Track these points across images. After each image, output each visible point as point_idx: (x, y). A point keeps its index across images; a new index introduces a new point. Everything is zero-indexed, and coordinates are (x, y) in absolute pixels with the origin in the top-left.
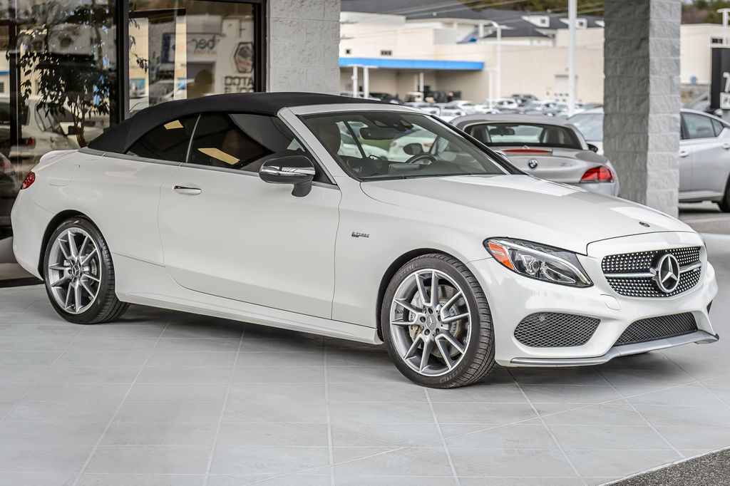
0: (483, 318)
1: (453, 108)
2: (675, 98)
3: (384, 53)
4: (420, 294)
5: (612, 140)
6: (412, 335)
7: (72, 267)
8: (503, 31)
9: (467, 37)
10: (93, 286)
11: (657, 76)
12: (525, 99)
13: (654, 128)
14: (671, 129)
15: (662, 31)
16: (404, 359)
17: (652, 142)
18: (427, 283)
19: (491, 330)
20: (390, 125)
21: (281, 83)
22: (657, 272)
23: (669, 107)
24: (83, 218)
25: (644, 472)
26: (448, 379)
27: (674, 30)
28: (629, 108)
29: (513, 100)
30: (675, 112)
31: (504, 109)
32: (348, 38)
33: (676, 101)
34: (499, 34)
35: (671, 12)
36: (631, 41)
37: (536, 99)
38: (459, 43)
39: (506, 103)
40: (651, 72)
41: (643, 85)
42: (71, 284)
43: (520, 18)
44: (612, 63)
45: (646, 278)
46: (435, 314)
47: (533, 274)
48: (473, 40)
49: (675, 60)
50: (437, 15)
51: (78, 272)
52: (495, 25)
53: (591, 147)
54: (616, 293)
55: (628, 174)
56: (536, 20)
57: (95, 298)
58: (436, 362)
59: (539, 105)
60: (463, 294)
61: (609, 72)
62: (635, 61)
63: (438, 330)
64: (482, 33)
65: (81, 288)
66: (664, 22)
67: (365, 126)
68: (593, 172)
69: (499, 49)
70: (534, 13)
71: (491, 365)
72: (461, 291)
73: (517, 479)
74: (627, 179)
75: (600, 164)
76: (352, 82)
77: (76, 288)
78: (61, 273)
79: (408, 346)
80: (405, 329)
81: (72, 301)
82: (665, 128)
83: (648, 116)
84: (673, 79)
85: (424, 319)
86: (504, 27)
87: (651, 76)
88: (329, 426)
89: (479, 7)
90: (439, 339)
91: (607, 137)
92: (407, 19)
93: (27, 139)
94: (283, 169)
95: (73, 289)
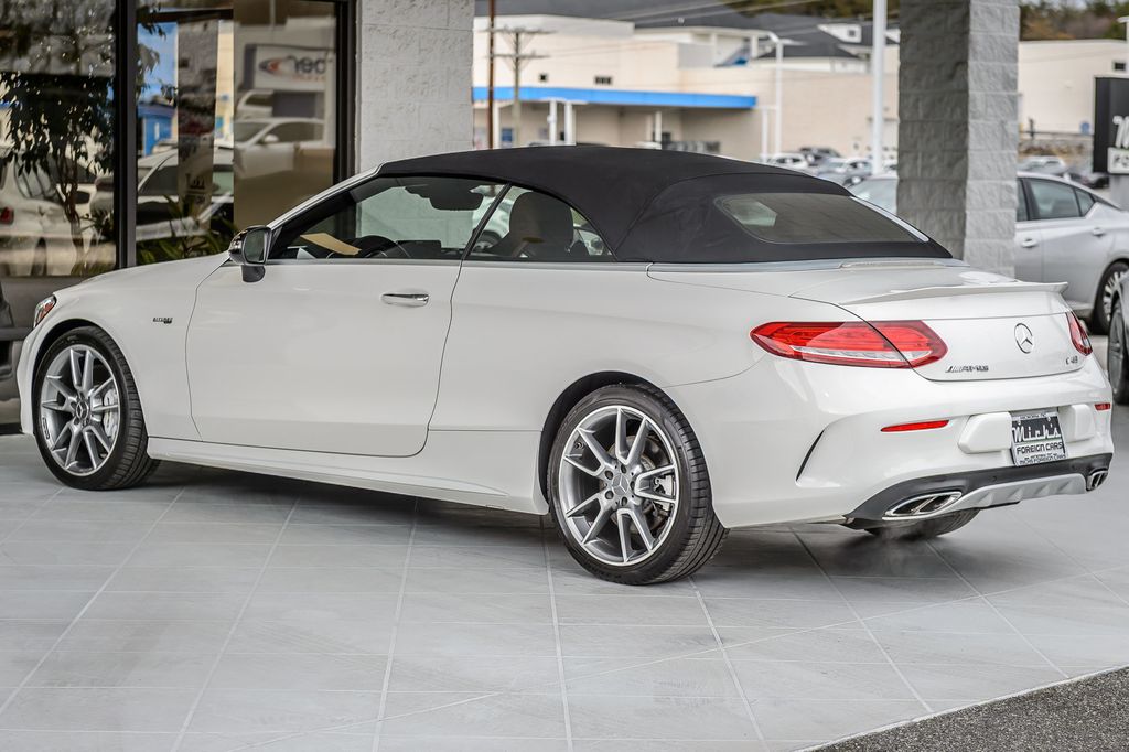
2: (1008, 155)
3: (600, 80)
8: (786, 48)
9: (731, 58)
11: (981, 121)
12: (819, 155)
13: (974, 202)
14: (1003, 204)
15: (989, 50)
17: (971, 224)
21: (378, 125)
23: (999, 171)
25: (863, 734)
27: (1008, 50)
28: (937, 171)
29: (801, 157)
30: (1009, 177)
32: (541, 57)
33: (1010, 160)
34: (779, 52)
35: (1003, 23)
36: (940, 67)
37: (838, 156)
38: (719, 66)
39: (789, 161)
40: (970, 115)
41: (958, 135)
43: (815, 26)
44: (911, 100)
48: (741, 62)
49: (1009, 96)
50: (686, 21)
52: (774, 38)
56: (840, 31)
59: (841, 165)
61: (907, 115)
62: (946, 99)
64: (755, 51)
66: (991, 37)
69: (779, 76)
70: (839, 20)
73: (663, 743)
76: (548, 125)
82: (993, 202)
83: (965, 183)
84: (1006, 127)
86: (788, 42)
87: (972, 122)
88: (390, 660)
89: (751, 9)
92: (637, 27)
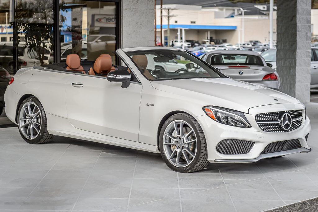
0: (202, 141)
1: (222, 47)
2: (309, 42)
3: (192, 22)
4: (175, 131)
5: (280, 62)
6: (172, 149)
7: (29, 119)
8: (245, 12)
9: (229, 16)
10: (38, 127)
11: (300, 33)
12: (255, 42)
13: (299, 56)
14: (307, 56)
15: (303, 12)
16: (169, 160)
17: (298, 62)
18: (179, 126)
19: (206, 147)
20: (167, 56)
21: (128, 37)
22: (281, 121)
23: (306, 47)
24: (34, 97)
25: (266, 211)
26: (187, 169)
27: (308, 12)
28: (288, 47)
29: (250, 43)
30: (309, 49)
31: (246, 47)
32: (175, 16)
33: (309, 44)
34: (243, 13)
35: (306, 4)
36: (288, 17)
37: (260, 43)
38: (226, 18)
39: (246, 45)
40: (297, 31)
41: (294, 37)
42: (29, 126)
43: (253, 6)
44: (280, 27)
45: (276, 124)
46: (182, 140)
47: (224, 122)
48: (232, 17)
49: (308, 25)
50: (216, 5)
51: (32, 121)
52: (242, 9)
53: (269, 65)
54: (262, 130)
55: (287, 76)
56: (261, 7)
57: (39, 133)
58: (182, 161)
59: (261, 45)
60: (194, 131)
61: (279, 31)
62: (290, 27)
63: (183, 147)
64: (236, 13)
65: (33, 128)
66: (303, 8)
67: (155, 56)
68: (268, 76)
69: (243, 20)
70: (260, 4)
71: (206, 162)
72: (193, 130)
74: (287, 79)
75: (271, 72)
76: (178, 35)
77: (31, 128)
78: (25, 121)
79: (171, 153)
80: (169, 146)
81: (29, 134)
82: (304, 56)
83: (296, 51)
84: (308, 34)
85: (177, 142)
86: (246, 10)
87: (298, 33)
88: (131, 190)
89: (235, 1)
90: (184, 151)
91: (278, 60)
92: (202, 7)
93: (23, 62)
94: (118, 76)
95: (30, 129)
